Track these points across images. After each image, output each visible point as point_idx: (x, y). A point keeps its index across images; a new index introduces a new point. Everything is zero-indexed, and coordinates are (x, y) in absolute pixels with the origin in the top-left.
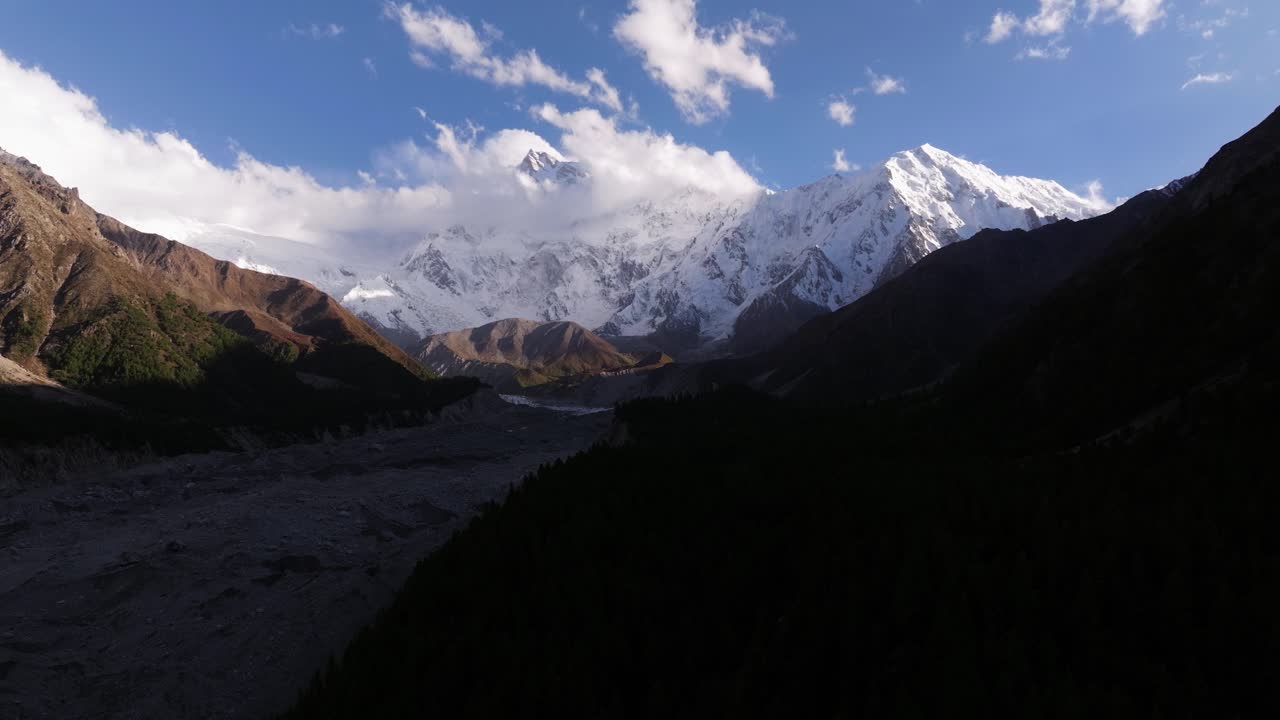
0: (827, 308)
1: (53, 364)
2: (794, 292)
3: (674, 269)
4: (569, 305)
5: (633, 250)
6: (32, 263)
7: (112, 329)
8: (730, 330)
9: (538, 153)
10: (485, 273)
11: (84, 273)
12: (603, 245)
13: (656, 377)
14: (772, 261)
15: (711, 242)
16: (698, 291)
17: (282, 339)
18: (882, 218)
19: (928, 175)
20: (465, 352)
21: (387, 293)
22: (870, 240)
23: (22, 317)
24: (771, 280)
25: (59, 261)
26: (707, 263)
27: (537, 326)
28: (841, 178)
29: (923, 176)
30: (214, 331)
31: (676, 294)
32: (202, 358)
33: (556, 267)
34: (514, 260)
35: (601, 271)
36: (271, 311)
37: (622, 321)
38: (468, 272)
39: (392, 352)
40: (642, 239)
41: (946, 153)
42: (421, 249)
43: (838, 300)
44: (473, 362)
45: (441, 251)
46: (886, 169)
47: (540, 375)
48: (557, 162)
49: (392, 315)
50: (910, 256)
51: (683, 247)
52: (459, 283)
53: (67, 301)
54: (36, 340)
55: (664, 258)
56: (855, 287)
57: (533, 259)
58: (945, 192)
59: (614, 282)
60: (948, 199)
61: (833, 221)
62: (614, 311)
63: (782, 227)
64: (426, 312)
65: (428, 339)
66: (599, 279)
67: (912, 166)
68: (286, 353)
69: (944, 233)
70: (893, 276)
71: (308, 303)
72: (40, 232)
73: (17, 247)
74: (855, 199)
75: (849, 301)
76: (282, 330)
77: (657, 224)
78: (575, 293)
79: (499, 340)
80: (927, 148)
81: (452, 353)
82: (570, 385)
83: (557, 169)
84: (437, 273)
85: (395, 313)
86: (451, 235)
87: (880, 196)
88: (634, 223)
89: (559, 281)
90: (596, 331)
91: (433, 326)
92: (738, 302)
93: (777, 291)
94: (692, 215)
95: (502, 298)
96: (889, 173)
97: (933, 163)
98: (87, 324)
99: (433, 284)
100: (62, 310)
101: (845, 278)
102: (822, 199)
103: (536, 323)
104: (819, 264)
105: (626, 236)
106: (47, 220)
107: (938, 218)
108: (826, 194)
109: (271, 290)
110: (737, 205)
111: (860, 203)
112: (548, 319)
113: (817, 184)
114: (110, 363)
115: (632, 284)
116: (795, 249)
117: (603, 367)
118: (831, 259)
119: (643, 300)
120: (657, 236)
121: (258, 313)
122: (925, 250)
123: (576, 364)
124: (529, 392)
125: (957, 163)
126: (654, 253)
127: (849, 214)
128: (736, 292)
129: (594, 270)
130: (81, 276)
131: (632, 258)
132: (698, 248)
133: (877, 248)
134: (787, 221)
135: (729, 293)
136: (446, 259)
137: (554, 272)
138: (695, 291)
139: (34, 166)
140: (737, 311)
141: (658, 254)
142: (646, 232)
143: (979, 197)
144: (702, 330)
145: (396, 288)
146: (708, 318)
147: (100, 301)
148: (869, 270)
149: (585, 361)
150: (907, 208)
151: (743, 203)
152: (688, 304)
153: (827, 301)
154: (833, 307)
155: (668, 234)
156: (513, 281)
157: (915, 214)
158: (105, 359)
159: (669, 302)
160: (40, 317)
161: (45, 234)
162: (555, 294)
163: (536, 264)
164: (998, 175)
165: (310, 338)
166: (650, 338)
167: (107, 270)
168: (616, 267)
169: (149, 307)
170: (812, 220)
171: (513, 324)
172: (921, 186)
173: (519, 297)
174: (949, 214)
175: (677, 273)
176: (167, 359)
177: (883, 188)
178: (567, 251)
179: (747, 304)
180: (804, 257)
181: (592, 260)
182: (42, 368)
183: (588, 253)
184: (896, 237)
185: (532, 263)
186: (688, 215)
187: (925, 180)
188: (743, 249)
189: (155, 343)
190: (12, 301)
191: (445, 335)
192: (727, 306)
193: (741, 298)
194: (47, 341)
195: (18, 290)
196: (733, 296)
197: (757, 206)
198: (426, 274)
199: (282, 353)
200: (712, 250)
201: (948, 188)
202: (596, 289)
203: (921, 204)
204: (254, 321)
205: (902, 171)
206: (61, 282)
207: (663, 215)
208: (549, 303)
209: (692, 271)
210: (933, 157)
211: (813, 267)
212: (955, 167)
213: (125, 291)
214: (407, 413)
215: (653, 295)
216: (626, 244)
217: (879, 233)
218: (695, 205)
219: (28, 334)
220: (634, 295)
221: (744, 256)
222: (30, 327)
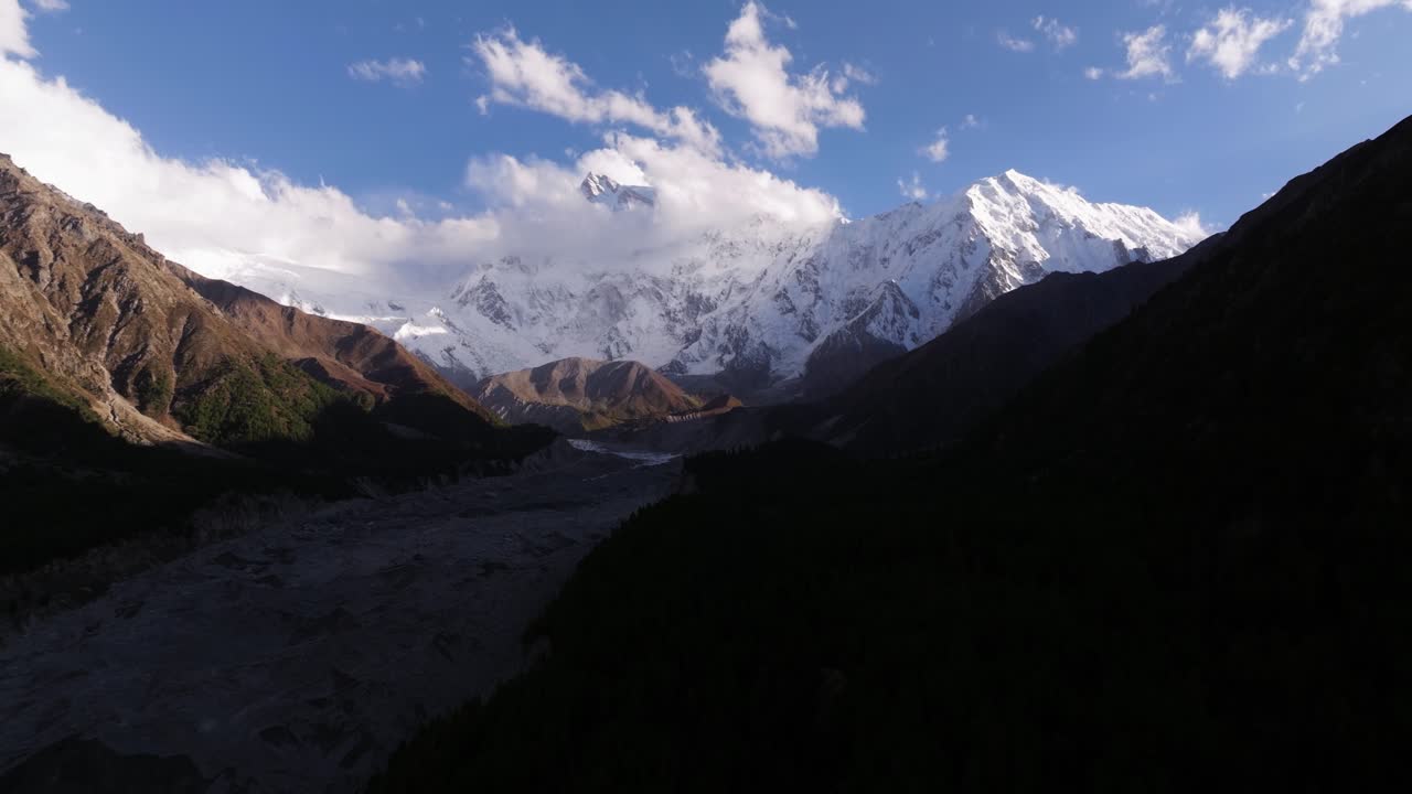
0: (902, 348)
1: (186, 422)
2: (868, 330)
3: (743, 303)
4: (632, 340)
5: (700, 282)
6: (151, 327)
7: (230, 388)
8: (802, 369)
9: (598, 177)
10: (542, 307)
11: (196, 334)
12: (669, 276)
13: (723, 421)
14: (848, 294)
15: (782, 275)
16: (769, 328)
17: (358, 388)
18: (962, 250)
19: (1012, 203)
20: (525, 393)
21: (440, 330)
22: (949, 275)
23: (151, 377)
24: (846, 315)
25: (171, 323)
26: (778, 296)
27: (600, 365)
28: (920, 206)
29: (1007, 205)
30: (312, 386)
31: (746, 331)
32: (306, 412)
33: (619, 300)
34: (572, 292)
35: (666, 305)
36: (340, 357)
37: (688, 359)
38: (524, 304)
39: (460, 398)
40: (709, 271)
41: (1032, 180)
42: (474, 280)
43: (914, 338)
44: (535, 405)
45: (495, 282)
46: (967, 197)
47: (603, 418)
48: (618, 185)
49: (444, 352)
50: (989, 292)
51: (752, 280)
52: (514, 316)
53: (186, 361)
54: (166, 397)
55: (733, 292)
56: (932, 324)
57: (593, 291)
58: (1029, 222)
59: (680, 316)
60: (1033, 230)
61: (911, 254)
62: (679, 348)
63: (857, 259)
64: (481, 349)
65: (487, 380)
66: (663, 313)
67: (996, 194)
68: (363, 401)
69: (1029, 268)
70: (972, 314)
71: (377, 350)
72: (151, 295)
73: (135, 311)
74: (935, 229)
75: (926, 340)
76: (355, 378)
77: (725, 254)
78: (639, 329)
79: (561, 381)
80: (1012, 174)
81: (513, 394)
82: (636, 430)
83: (618, 193)
84: (491, 307)
85: (449, 350)
86: (505, 266)
87: (960, 226)
88: (701, 253)
89: (621, 315)
90: (660, 370)
91: (489, 365)
92: (810, 339)
93: (851, 328)
94: (763, 244)
95: (561, 334)
96: (970, 203)
97: (1018, 190)
98: (207, 383)
99: (487, 318)
100: (182, 369)
101: (921, 314)
102: (901, 228)
103: (598, 363)
104: (895, 300)
105: (693, 267)
106: (156, 283)
107: (1021, 250)
108: (905, 224)
109: (338, 335)
110: (810, 234)
111: (939, 235)
112: (610, 357)
113: (896, 211)
114: (233, 419)
115: (699, 318)
116: (871, 282)
117: (668, 410)
118: (908, 295)
119: (711, 336)
120: (726, 266)
121: (327, 360)
122: (1006, 285)
123: (641, 407)
124: (594, 436)
125: (1042, 189)
126: (722, 286)
127: (928, 246)
128: (809, 328)
129: (658, 303)
130: (193, 337)
131: (698, 291)
132: (769, 281)
133: (956, 283)
134: (863, 252)
135: (802, 329)
136: (500, 291)
137: (615, 304)
138: (765, 327)
139: (101, 212)
140: (809, 349)
141: (726, 287)
142: (714, 263)
143: (1066, 227)
144: (773, 368)
145: (449, 324)
146: (778, 355)
147: (213, 360)
148: (948, 306)
149: (650, 402)
150: (989, 240)
151: (816, 233)
152: (757, 341)
153: (902, 339)
154: (910, 345)
155: (736, 266)
156: (572, 315)
157: (996, 246)
158: (227, 416)
159: (738, 339)
160: (165, 377)
161: (156, 297)
162: (616, 329)
163: (597, 297)
164: (1089, 201)
165: (383, 386)
166: (717, 377)
167: (215, 331)
168: (682, 300)
169: (254, 365)
170: (889, 251)
171: (574, 364)
172: (1004, 215)
173: (578, 332)
174: (1034, 246)
175: (747, 307)
176: (279, 414)
177: (964, 218)
178: (629, 282)
179: (820, 340)
180: (880, 292)
181: (656, 291)
182: (176, 425)
183: (652, 285)
184: (976, 271)
185: (592, 296)
186: (759, 244)
187: (1008, 209)
188: (816, 282)
189: (267, 401)
190: (140, 363)
191: (504, 375)
192: (801, 343)
193: (814, 334)
194: (175, 399)
195: (143, 351)
196: (805, 332)
197: (832, 237)
198: (480, 307)
199: (359, 401)
200: (783, 283)
201: (1033, 217)
202: (661, 323)
203: (1003, 234)
204: (327, 369)
205: (984, 200)
206: (177, 343)
207: (731, 244)
208: (610, 339)
209: (762, 305)
210: (1017, 184)
211: (889, 303)
212: (1041, 195)
213: (233, 350)
214: (493, 463)
215: (721, 331)
216: (693, 275)
217: (959, 267)
218: (767, 234)
219: (158, 393)
220: (700, 331)
221: (817, 290)
222: (159, 388)
